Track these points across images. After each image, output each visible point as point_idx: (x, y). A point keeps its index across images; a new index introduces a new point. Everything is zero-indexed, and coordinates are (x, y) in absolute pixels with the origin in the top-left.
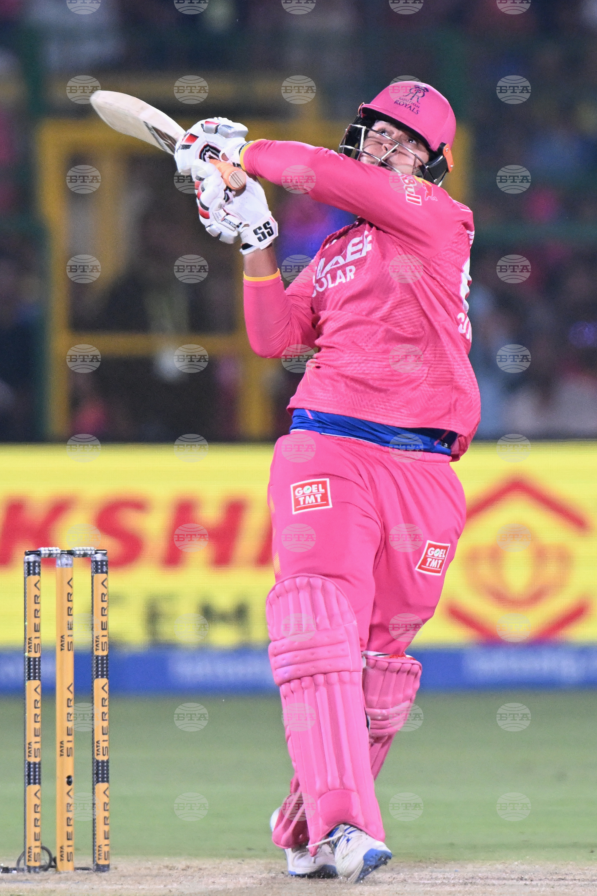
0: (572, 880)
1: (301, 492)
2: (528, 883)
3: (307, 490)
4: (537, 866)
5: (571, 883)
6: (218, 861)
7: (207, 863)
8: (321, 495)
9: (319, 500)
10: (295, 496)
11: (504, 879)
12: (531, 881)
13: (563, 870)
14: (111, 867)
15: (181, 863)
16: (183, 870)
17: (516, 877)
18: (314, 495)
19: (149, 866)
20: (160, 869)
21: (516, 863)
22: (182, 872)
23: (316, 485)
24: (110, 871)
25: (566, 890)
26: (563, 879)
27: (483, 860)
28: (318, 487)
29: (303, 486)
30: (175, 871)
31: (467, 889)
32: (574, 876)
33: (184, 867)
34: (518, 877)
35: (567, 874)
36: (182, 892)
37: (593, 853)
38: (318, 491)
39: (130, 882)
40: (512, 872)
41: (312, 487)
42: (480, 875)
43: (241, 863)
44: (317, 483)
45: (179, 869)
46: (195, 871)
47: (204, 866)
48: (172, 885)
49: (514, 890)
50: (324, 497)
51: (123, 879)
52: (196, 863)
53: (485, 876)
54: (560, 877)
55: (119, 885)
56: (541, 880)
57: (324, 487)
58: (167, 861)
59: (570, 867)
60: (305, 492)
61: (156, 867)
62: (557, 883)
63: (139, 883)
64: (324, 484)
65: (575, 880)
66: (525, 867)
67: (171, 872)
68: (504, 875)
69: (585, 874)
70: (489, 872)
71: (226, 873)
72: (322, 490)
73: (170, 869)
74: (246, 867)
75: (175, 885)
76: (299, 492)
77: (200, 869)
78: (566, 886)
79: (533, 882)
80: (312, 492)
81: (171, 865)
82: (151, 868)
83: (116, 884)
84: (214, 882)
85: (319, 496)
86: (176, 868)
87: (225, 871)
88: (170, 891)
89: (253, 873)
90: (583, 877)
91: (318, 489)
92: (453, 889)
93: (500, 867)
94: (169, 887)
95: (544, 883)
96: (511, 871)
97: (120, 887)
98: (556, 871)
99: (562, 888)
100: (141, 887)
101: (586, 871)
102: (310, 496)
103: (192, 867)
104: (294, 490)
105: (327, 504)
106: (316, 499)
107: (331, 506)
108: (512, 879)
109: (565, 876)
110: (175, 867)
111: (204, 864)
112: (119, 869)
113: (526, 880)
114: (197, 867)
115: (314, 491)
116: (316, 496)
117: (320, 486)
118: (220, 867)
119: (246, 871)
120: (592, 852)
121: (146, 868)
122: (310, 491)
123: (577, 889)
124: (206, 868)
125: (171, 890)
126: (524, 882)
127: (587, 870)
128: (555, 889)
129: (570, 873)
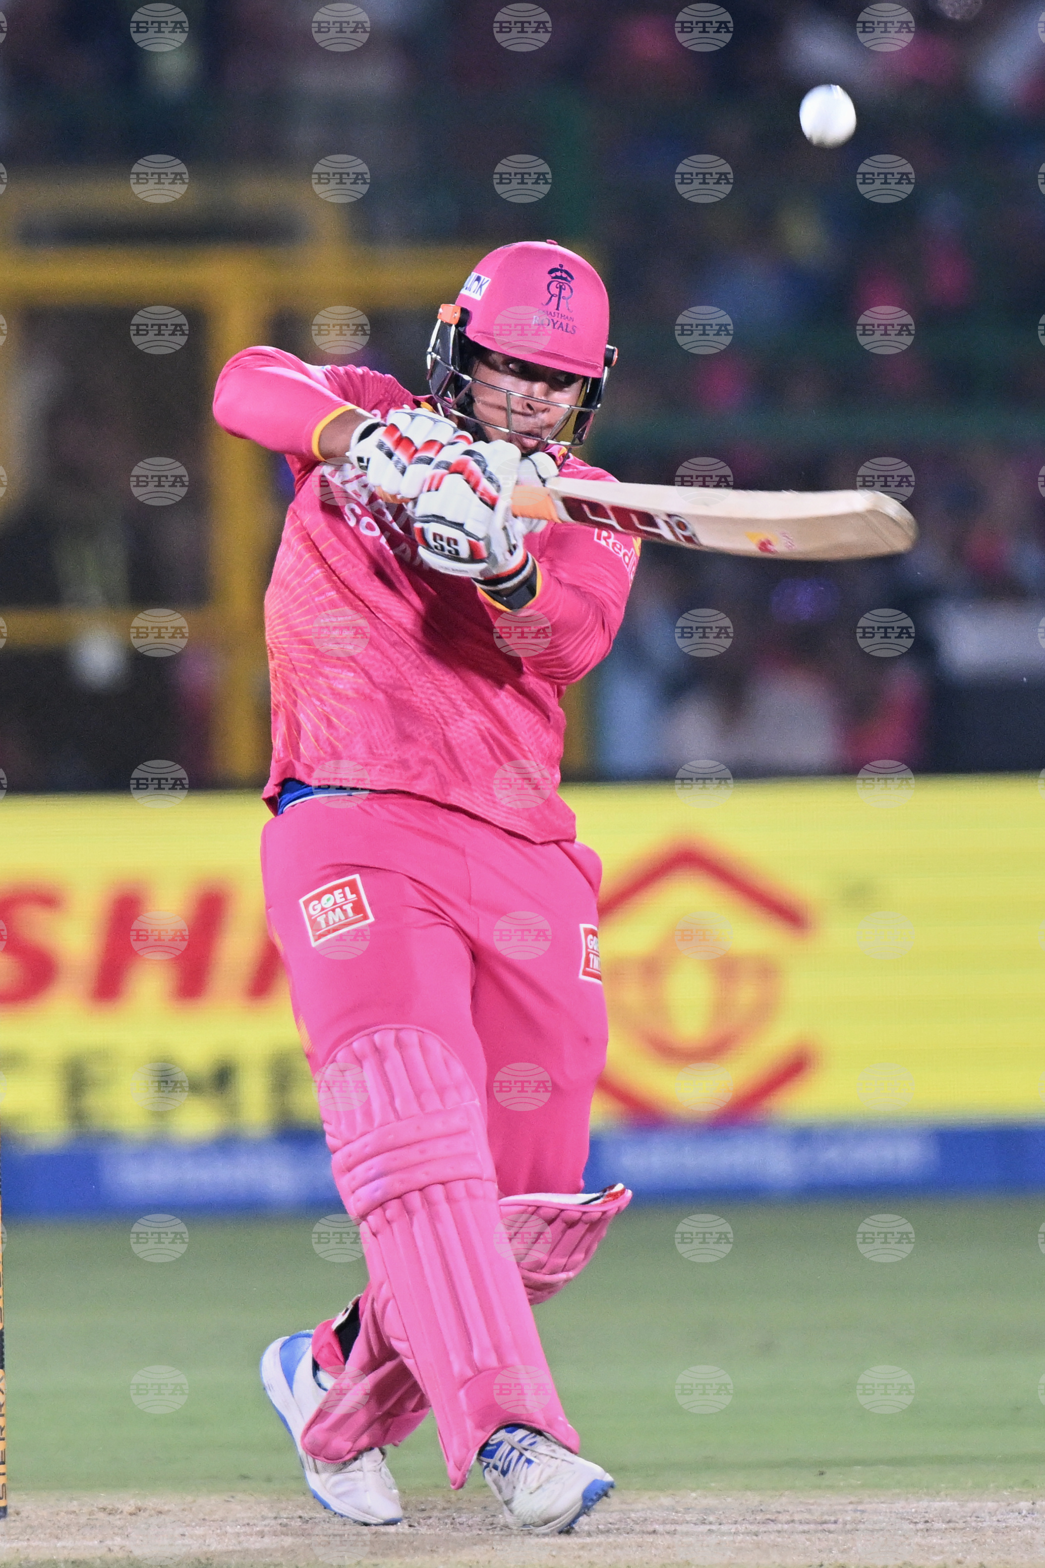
0: (788, 1523)
1: (319, 907)
2: (713, 1527)
3: (327, 901)
4: (729, 1500)
5: (786, 1527)
6: (189, 1498)
7: (171, 1502)
8: (351, 905)
9: (350, 913)
10: (310, 916)
11: (674, 1522)
12: (720, 1524)
13: (772, 1506)
14: (9, 1511)
15: (128, 1502)
16: (131, 1514)
17: (694, 1519)
18: (341, 907)
19: (74, 1509)
20: (91, 1513)
21: (694, 1495)
22: (129, 1517)
23: (340, 891)
24: (8, 1519)
25: (779, 1540)
26: (772, 1521)
27: (637, 1489)
28: (344, 893)
29: (319, 897)
30: (118, 1517)
31: (611, 1540)
32: (791, 1515)
33: (132, 1509)
34: (698, 1519)
35: (779, 1512)
36: (131, 1552)
37: (823, 1476)
38: (346, 900)
39: (42, 1536)
40: (687, 1510)
41: (333, 894)
42: (633, 1515)
43: (228, 1501)
44: (341, 886)
45: (125, 1513)
46: (151, 1516)
47: (166, 1508)
48: (113, 1539)
49: (691, 1539)
50: (358, 907)
51: (29, 1531)
52: (152, 1502)
53: (641, 1517)
54: (768, 1516)
55: (24, 1540)
56: (736, 1523)
57: (354, 890)
58: (104, 1499)
59: (784, 1500)
60: (325, 906)
61: (85, 1510)
62: (762, 1528)
63: (57, 1538)
64: (353, 886)
65: (793, 1521)
66: (711, 1501)
67: (111, 1518)
68: (673, 1516)
69: (809, 1511)
70: (649, 1511)
71: (204, 1519)
72: (351, 897)
73: (110, 1514)
74: (239, 1507)
75: (118, 1540)
76: (315, 909)
77: (160, 1512)
78: (779, 1532)
79: (722, 1527)
80: (335, 903)
81: (110, 1507)
82: (77, 1512)
83: (17, 1539)
84: (183, 1535)
85: (348, 907)
86: (119, 1511)
87: (201, 1516)
88: (110, 1550)
89: (249, 1518)
90: (807, 1516)
91: (345, 896)
92: (588, 1540)
93: (666, 1501)
94: (109, 1543)
95: (741, 1528)
96: (685, 1509)
97: (25, 1544)
98: (762, 1508)
99: (772, 1537)
100: (59, 1544)
101: (812, 1507)
102: (333, 910)
103: (145, 1510)
104: (307, 906)
105: (366, 917)
106: (344, 911)
107: (372, 919)
108: (687, 1522)
109: (776, 1515)
110: (118, 1509)
111: (165, 1504)
112: (23, 1514)
113: (711, 1523)
114: (154, 1509)
115: (338, 901)
116: (344, 907)
117: (347, 889)
118: (194, 1509)
119: (238, 1515)
120: (822, 1473)
121: (67, 1513)
122: (332, 902)
123: (796, 1537)
124: (169, 1511)
125: (112, 1548)
126: (708, 1527)
127: (812, 1504)
128: (760, 1537)
129: (785, 1511)
